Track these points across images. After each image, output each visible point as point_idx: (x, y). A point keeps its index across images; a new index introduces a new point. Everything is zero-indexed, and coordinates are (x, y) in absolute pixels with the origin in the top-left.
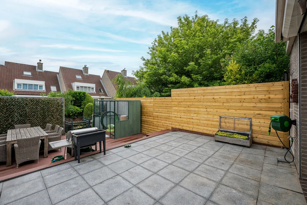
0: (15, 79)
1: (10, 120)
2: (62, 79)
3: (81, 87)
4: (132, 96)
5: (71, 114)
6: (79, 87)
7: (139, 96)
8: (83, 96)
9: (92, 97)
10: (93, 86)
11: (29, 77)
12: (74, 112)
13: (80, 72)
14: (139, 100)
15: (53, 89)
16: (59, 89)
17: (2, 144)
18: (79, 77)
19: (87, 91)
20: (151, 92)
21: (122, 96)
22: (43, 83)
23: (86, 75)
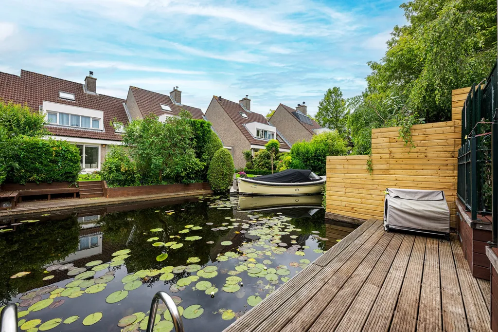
0: (44, 103)
2: (136, 109)
11: (72, 102)
12: (190, 168)
18: (166, 108)
22: (99, 114)
23: (178, 106)
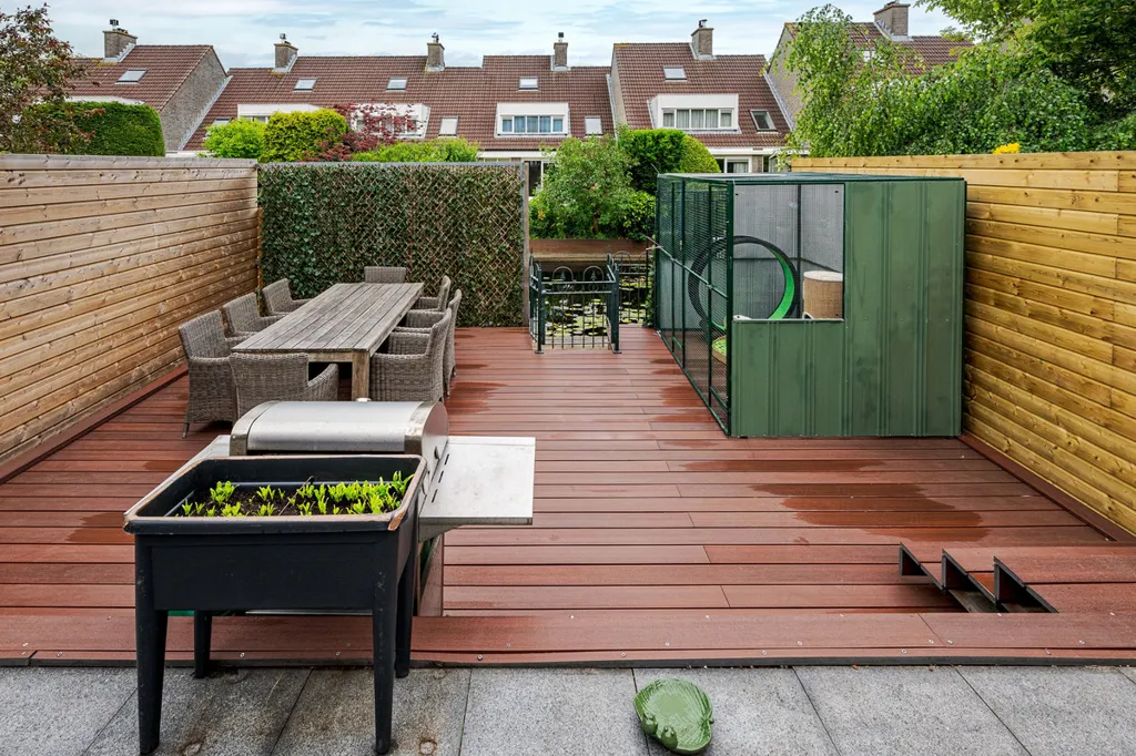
0: (502, 105)
1: (365, 246)
2: (618, 89)
3: (679, 111)
4: (909, 140)
5: (627, 224)
6: (672, 114)
7: (968, 141)
8: (671, 151)
9: (713, 151)
10: (730, 101)
11: (533, 93)
12: (638, 214)
13: (680, 53)
14: (952, 174)
15: (593, 125)
16: (608, 127)
17: (219, 356)
18: (675, 73)
19: (689, 129)
20: (1094, 102)
21: (831, 145)
22: (561, 109)
23: (703, 63)
